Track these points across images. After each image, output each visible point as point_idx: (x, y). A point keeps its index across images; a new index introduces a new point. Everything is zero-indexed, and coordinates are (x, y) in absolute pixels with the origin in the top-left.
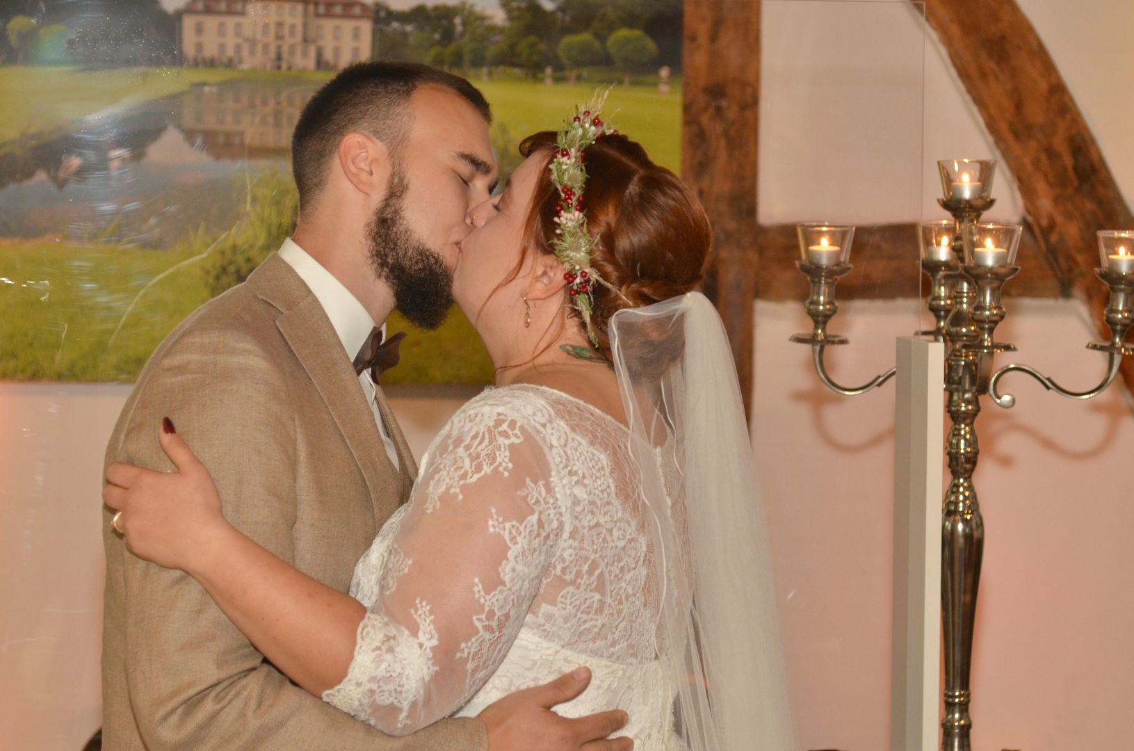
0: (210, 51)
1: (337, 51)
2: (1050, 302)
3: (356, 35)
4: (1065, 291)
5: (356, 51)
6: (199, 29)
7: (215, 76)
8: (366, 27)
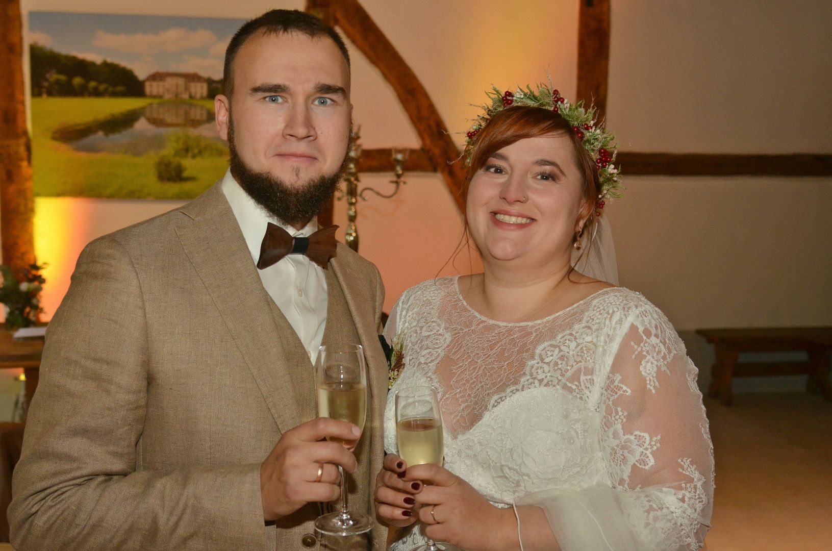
0: (155, 92)
1: (196, 93)
2: (430, 174)
3: (202, 87)
4: (435, 170)
5: (202, 93)
6: (151, 86)
7: (157, 101)
8: (205, 86)
